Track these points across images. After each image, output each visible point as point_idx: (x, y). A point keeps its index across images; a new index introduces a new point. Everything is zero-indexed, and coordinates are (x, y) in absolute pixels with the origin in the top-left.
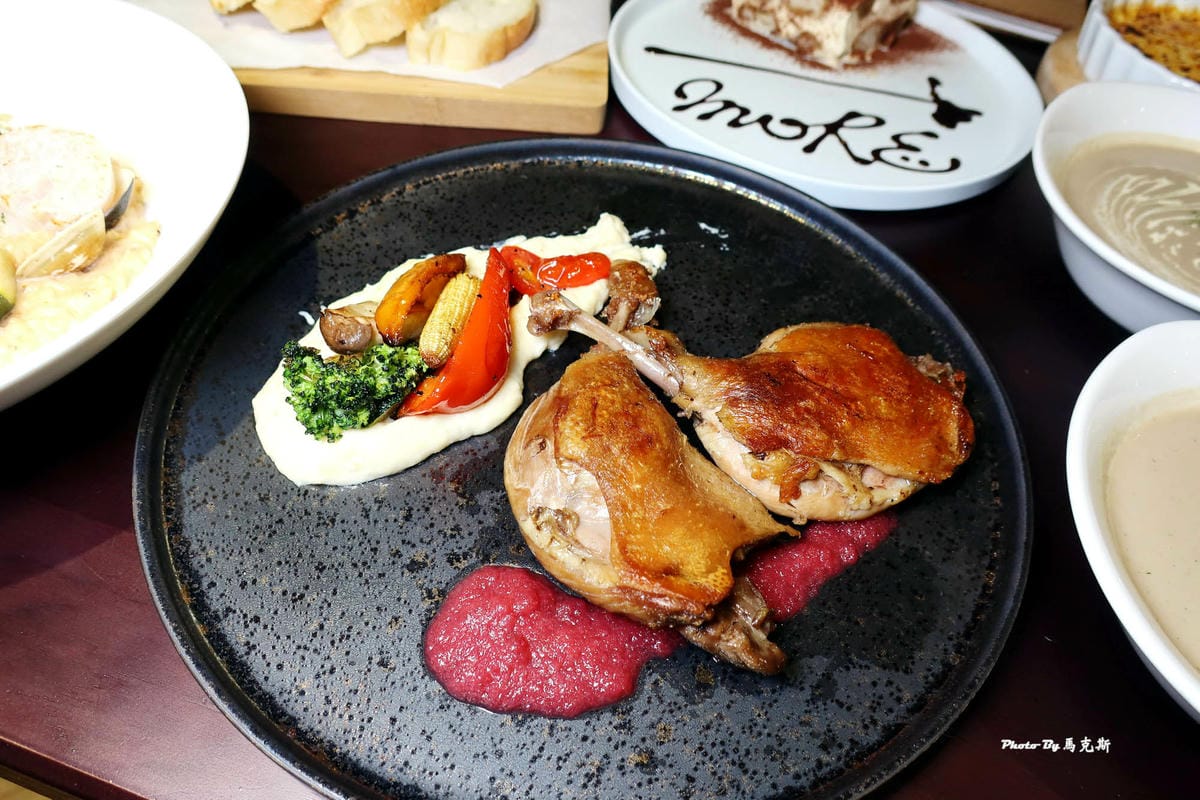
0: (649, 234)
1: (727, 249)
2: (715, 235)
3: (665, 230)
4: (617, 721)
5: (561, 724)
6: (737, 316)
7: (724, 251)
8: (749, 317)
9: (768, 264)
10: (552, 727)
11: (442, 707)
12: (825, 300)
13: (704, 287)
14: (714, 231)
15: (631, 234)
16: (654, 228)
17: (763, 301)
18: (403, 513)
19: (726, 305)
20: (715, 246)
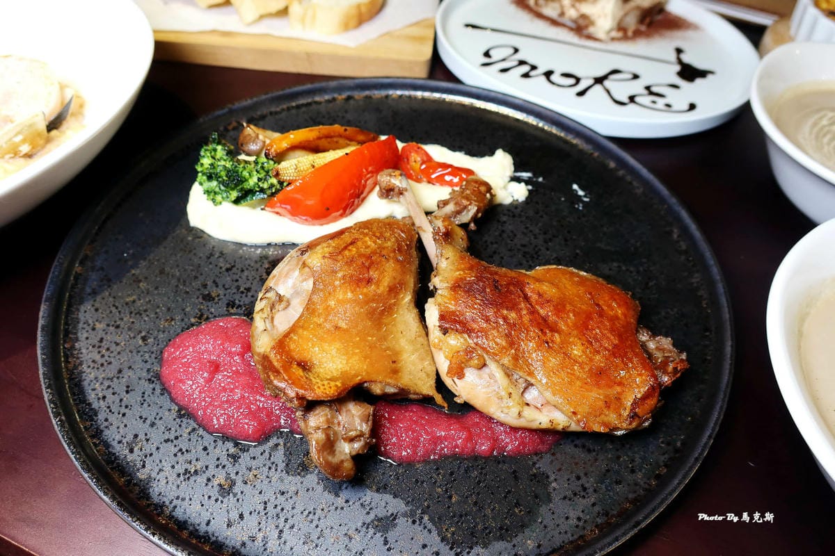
0: (530, 178)
1: (581, 208)
2: (580, 196)
3: (544, 179)
4: (232, 450)
5: (201, 432)
6: (548, 252)
7: (578, 209)
8: (556, 258)
9: (605, 229)
10: (194, 430)
11: (149, 380)
12: (631, 272)
13: (540, 224)
14: (581, 193)
15: (516, 171)
16: (536, 175)
17: (578, 251)
18: (228, 266)
19: (546, 242)
20: (573, 203)
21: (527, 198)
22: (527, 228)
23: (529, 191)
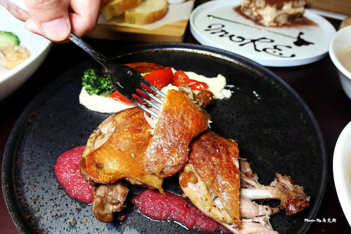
0: (233, 88)
1: (256, 102)
2: (256, 97)
3: (240, 88)
4: (79, 207)
5: (66, 197)
6: (238, 122)
7: (255, 103)
8: (242, 125)
9: (267, 112)
10: (64, 195)
11: (49, 171)
12: (278, 133)
13: (236, 109)
14: (257, 95)
15: (227, 84)
16: (236, 86)
17: (253, 122)
19: (238, 117)
20: (253, 100)
21: (231, 97)
22: (229, 110)
23: (232, 94)
